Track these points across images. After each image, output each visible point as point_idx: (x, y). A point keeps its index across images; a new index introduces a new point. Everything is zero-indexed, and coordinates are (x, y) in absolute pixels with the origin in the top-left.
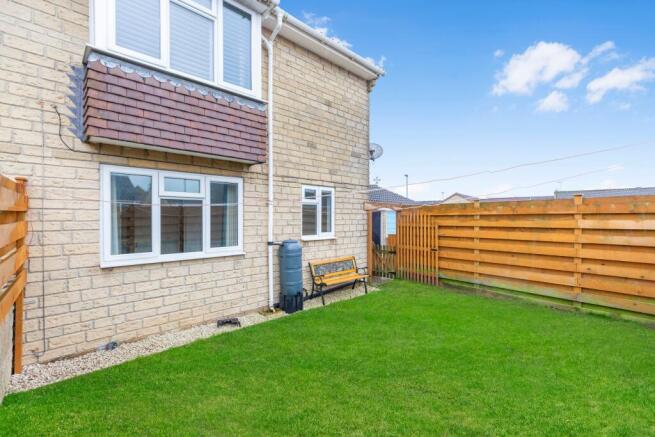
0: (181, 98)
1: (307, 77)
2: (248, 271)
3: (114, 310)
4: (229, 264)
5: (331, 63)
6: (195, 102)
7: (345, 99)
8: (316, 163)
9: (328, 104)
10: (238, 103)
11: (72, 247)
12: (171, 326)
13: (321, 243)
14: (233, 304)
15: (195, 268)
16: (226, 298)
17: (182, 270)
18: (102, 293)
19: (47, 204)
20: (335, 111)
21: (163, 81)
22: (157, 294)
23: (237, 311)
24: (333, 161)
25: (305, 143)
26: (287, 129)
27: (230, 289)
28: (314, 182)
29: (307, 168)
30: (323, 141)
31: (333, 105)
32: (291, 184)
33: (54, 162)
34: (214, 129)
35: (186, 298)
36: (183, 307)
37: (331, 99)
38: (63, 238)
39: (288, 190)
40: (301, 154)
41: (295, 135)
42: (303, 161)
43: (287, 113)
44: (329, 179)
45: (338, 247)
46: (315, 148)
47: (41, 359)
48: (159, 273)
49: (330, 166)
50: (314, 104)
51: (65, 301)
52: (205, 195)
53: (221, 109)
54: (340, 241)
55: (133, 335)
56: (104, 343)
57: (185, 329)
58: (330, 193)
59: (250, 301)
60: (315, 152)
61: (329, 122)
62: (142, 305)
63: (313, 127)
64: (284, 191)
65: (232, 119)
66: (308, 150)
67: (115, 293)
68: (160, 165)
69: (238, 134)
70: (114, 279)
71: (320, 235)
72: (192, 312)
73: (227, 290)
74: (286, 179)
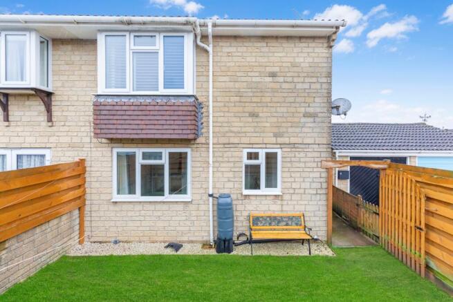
0: (136, 108)
1: (248, 59)
2: (194, 213)
3: (118, 224)
4: (181, 207)
5: (277, 38)
6: (144, 108)
7: (294, 65)
8: (257, 130)
9: (273, 75)
10: (173, 100)
11: (101, 190)
12: (145, 239)
13: (264, 198)
14: (183, 233)
15: (158, 207)
16: (178, 228)
17: (152, 207)
18: (113, 214)
19: (92, 169)
20: (281, 79)
21: (126, 100)
22: (137, 219)
23: (185, 239)
24: (279, 125)
25: (247, 115)
26: (228, 107)
27: (181, 223)
28: (254, 146)
29: (248, 135)
30: (265, 109)
31: (279, 74)
32: (232, 149)
33: (95, 149)
34: (156, 122)
35: (153, 224)
36: (152, 229)
37: (276, 69)
38: (97, 185)
39: (229, 154)
40: (242, 124)
41: (236, 109)
42: (244, 130)
43: (228, 94)
44: (274, 142)
45: (285, 203)
46: (257, 116)
47: (91, 240)
48: (138, 207)
49: (276, 130)
50: (258, 79)
51: (98, 215)
52: (165, 161)
53: (161, 108)
54: (286, 197)
55: (126, 239)
56: (113, 239)
57: (153, 242)
58: (276, 154)
59: (196, 234)
60: (257, 120)
61: (274, 91)
62: (131, 224)
63: (254, 99)
64: (226, 155)
65: (168, 113)
66: (250, 119)
67: (118, 215)
68: (140, 145)
69: (172, 122)
70: (117, 208)
71: (264, 190)
72: (156, 233)
73: (179, 224)
74: (226, 146)
